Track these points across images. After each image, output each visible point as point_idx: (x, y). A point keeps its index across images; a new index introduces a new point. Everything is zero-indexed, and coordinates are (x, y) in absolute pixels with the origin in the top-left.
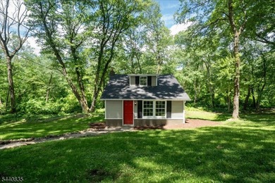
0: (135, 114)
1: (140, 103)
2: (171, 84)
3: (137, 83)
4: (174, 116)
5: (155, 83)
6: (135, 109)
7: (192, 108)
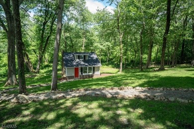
0: (80, 73)
1: (82, 68)
2: (95, 58)
3: (79, 58)
4: (96, 73)
5: (87, 58)
6: (79, 71)
7: (105, 66)
